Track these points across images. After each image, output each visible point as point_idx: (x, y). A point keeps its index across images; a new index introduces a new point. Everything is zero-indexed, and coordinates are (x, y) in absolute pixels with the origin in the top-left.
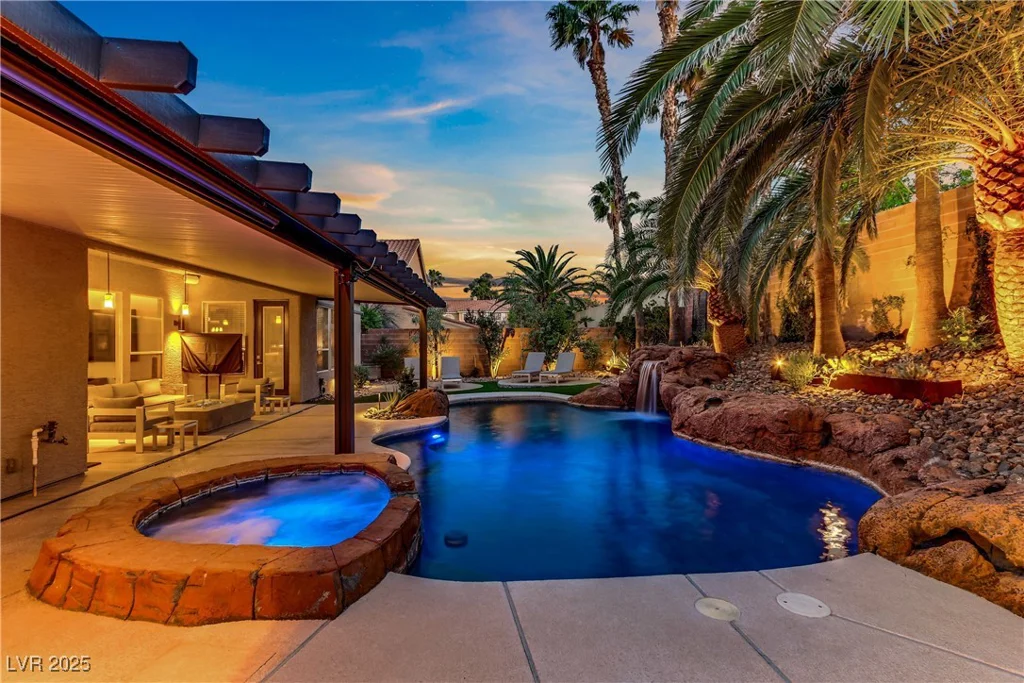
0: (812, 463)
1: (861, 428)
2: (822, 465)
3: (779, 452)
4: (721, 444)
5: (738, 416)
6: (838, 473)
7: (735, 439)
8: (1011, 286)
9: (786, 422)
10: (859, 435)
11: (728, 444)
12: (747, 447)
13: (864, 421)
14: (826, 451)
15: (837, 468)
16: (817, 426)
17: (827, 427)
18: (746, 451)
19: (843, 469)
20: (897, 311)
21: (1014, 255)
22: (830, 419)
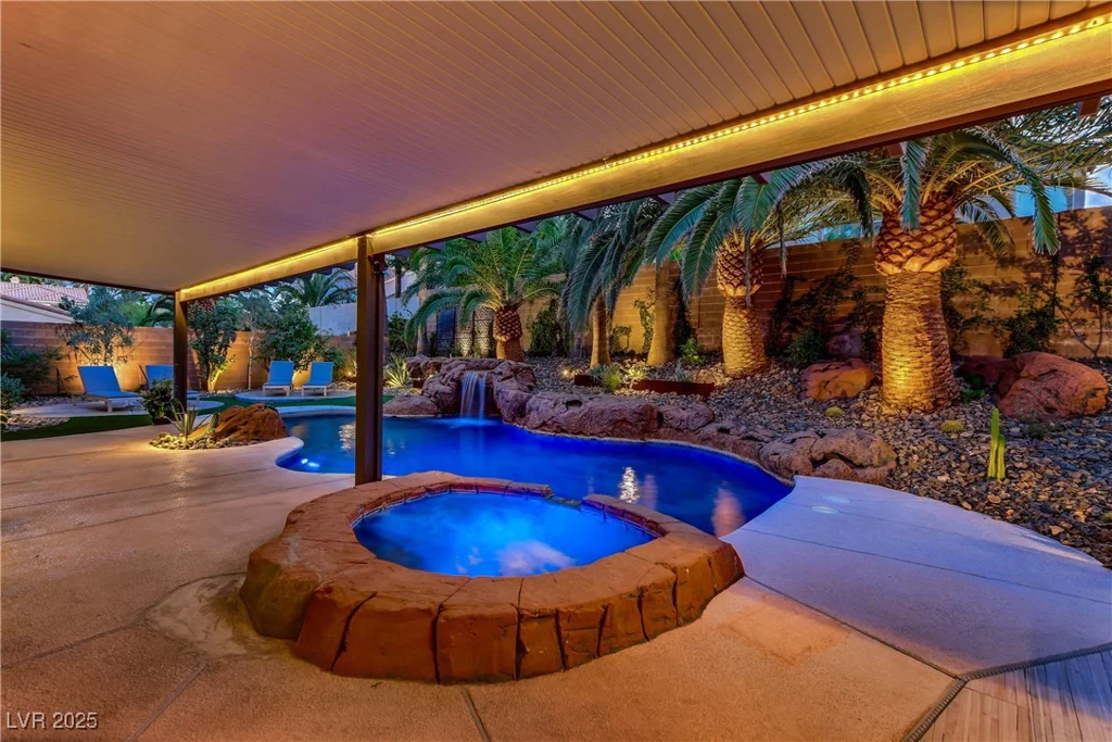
0: (653, 440)
1: (685, 414)
2: (660, 441)
3: (633, 435)
4: (585, 435)
5: (602, 413)
6: (672, 444)
7: (598, 430)
8: (735, 328)
9: (641, 414)
10: (685, 418)
11: (591, 434)
12: (608, 435)
13: (684, 409)
14: (662, 430)
15: (671, 442)
16: (655, 416)
17: (660, 415)
18: (607, 439)
19: (674, 442)
20: (626, 337)
21: (738, 310)
22: (662, 409)
